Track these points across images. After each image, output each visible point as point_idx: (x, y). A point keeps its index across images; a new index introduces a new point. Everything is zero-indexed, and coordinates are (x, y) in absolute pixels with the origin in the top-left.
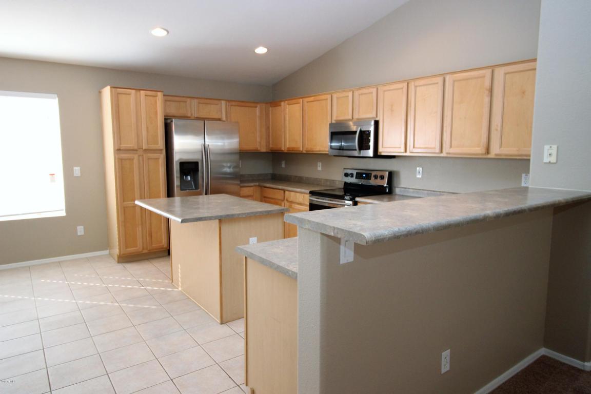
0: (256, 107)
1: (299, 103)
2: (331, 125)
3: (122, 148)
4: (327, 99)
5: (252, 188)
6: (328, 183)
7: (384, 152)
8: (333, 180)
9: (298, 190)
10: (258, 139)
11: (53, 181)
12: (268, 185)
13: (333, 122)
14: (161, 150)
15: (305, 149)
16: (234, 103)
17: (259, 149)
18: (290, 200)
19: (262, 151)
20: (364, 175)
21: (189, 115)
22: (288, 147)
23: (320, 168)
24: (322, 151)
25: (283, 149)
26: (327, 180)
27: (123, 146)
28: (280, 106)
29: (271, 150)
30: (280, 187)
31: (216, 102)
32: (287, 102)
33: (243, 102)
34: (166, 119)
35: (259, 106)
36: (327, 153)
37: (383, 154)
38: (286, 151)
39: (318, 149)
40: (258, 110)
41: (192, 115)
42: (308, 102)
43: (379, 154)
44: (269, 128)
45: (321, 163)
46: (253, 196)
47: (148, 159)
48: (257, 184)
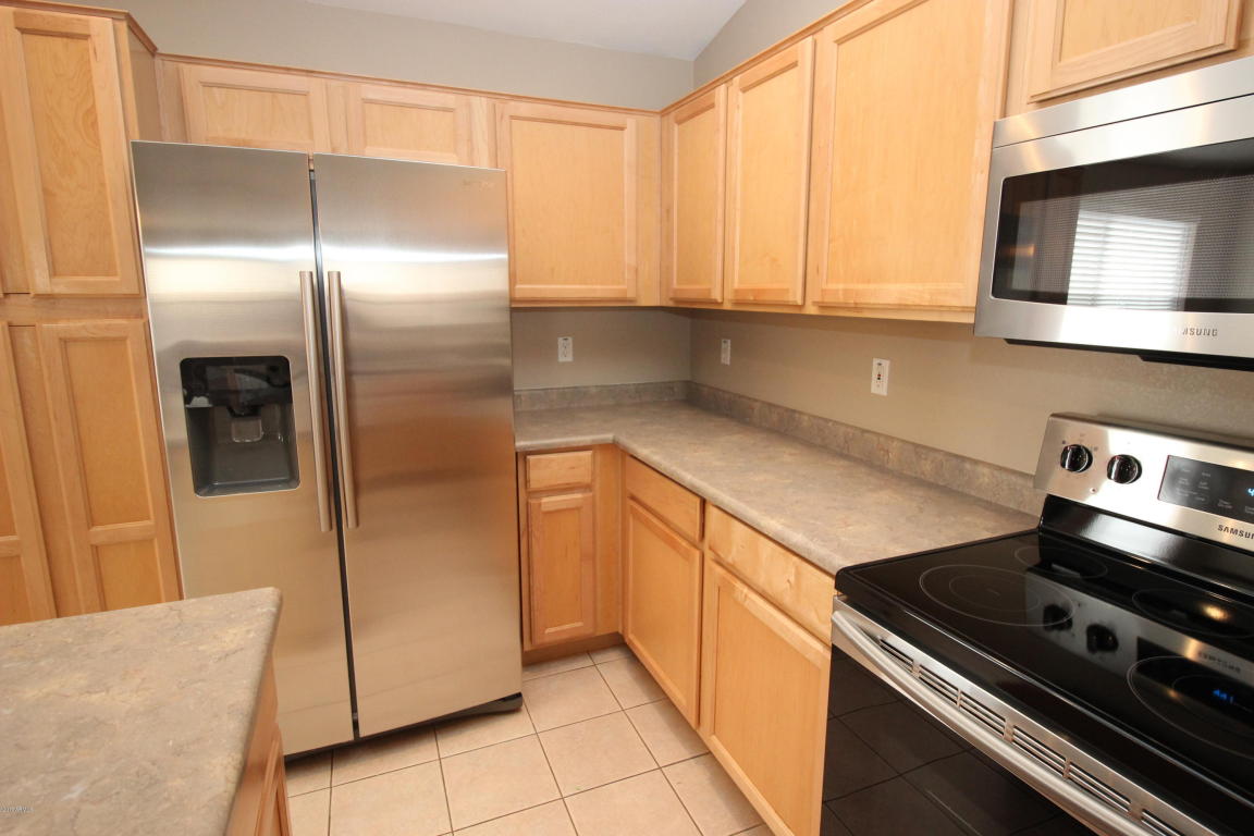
0: (621, 127)
1: (796, 63)
5: (587, 454)
6: (927, 467)
9: (771, 523)
10: (629, 259)
14: (131, 298)
15: (814, 296)
16: (524, 109)
18: (730, 560)
19: (642, 304)
22: (736, 286)
23: (880, 388)
24: (924, 308)
25: (716, 295)
26: (919, 449)
28: (712, 106)
29: (677, 301)
30: (688, 479)
32: (741, 78)
35: (629, 124)
36: (961, 318)
38: (727, 306)
39: (892, 299)
40: (628, 138)
42: (840, 42)
44: (669, 211)
45: (886, 364)
46: (587, 487)
47: (65, 342)
48: (608, 437)
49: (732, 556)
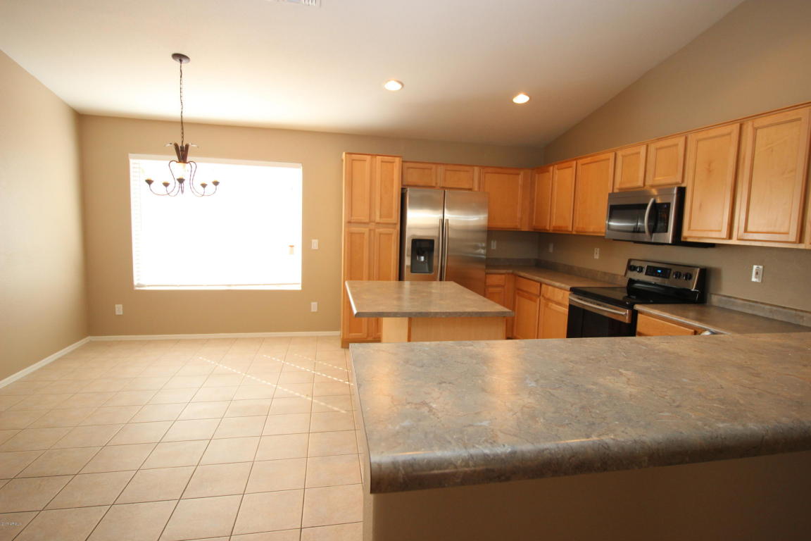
0: (518, 174)
1: (571, 167)
2: (612, 196)
3: (352, 221)
4: (609, 159)
5: (503, 276)
6: (607, 277)
7: (690, 237)
8: (615, 275)
9: (557, 284)
10: (519, 215)
11: (292, 252)
12: (522, 274)
13: (616, 191)
14: (395, 224)
15: (575, 229)
16: (489, 170)
17: (519, 226)
18: (547, 297)
19: (523, 230)
20: (659, 271)
21: (434, 184)
22: (554, 225)
23: (597, 257)
24: (598, 232)
25: (548, 228)
26: (605, 274)
27: (354, 218)
28: (548, 171)
29: (535, 229)
30: (537, 278)
31: (467, 168)
32: (556, 166)
33: (501, 168)
34: (402, 189)
35: (522, 173)
36: (603, 235)
37: (689, 240)
38: (551, 231)
39: (591, 230)
40: (520, 177)
41: (436, 184)
42: (582, 165)
43: (682, 240)
44: (533, 201)
45: (598, 249)
46: (503, 286)
47: (380, 234)
48: (511, 271)
49: (548, 295)
